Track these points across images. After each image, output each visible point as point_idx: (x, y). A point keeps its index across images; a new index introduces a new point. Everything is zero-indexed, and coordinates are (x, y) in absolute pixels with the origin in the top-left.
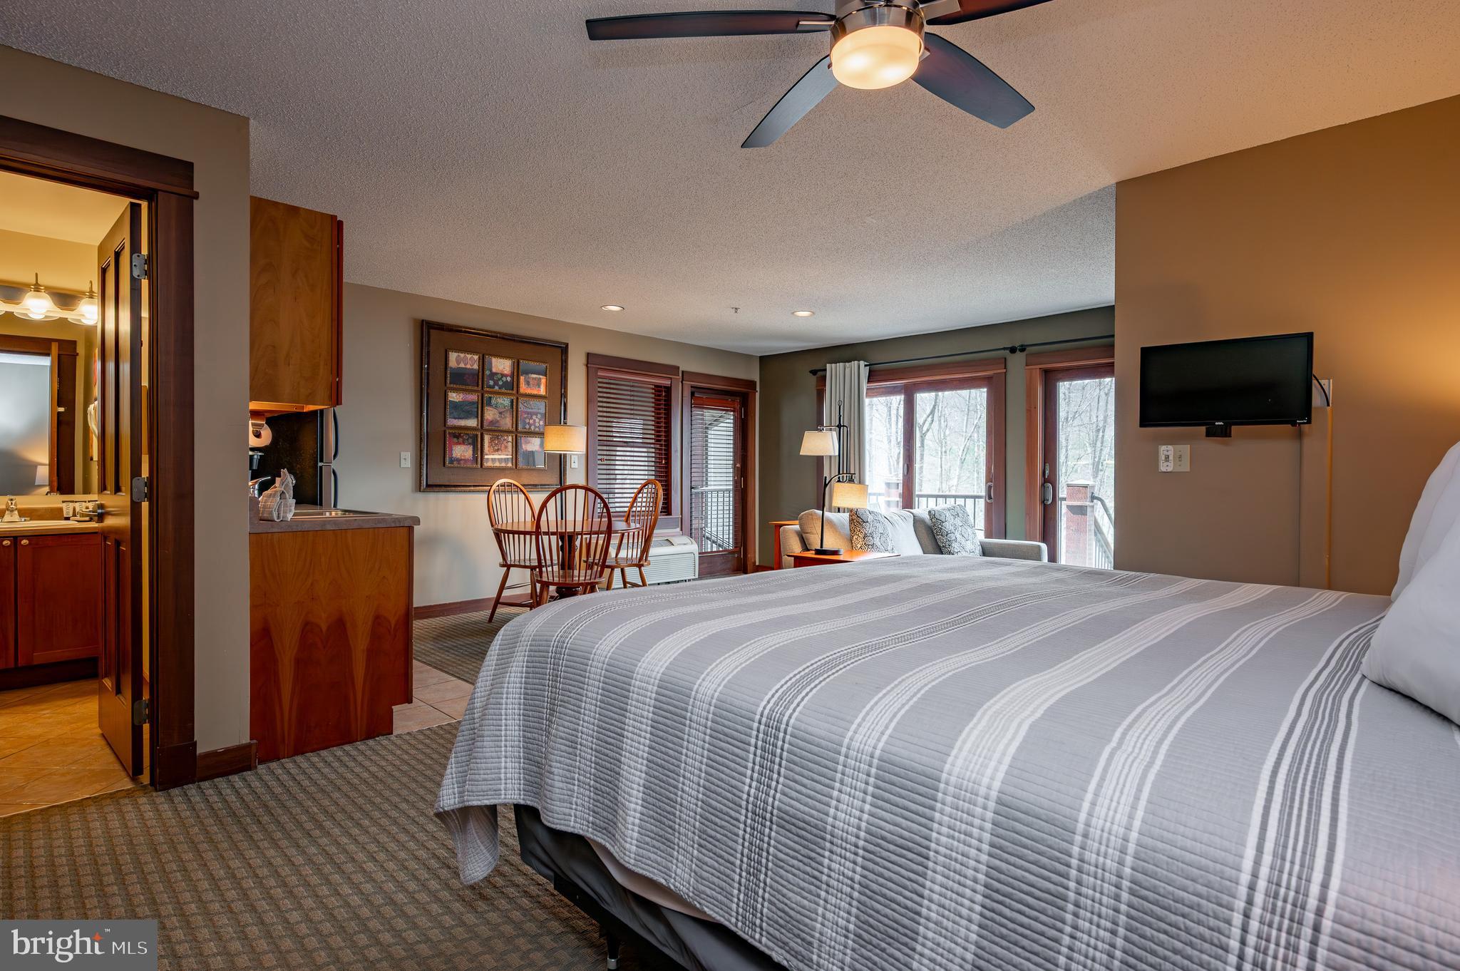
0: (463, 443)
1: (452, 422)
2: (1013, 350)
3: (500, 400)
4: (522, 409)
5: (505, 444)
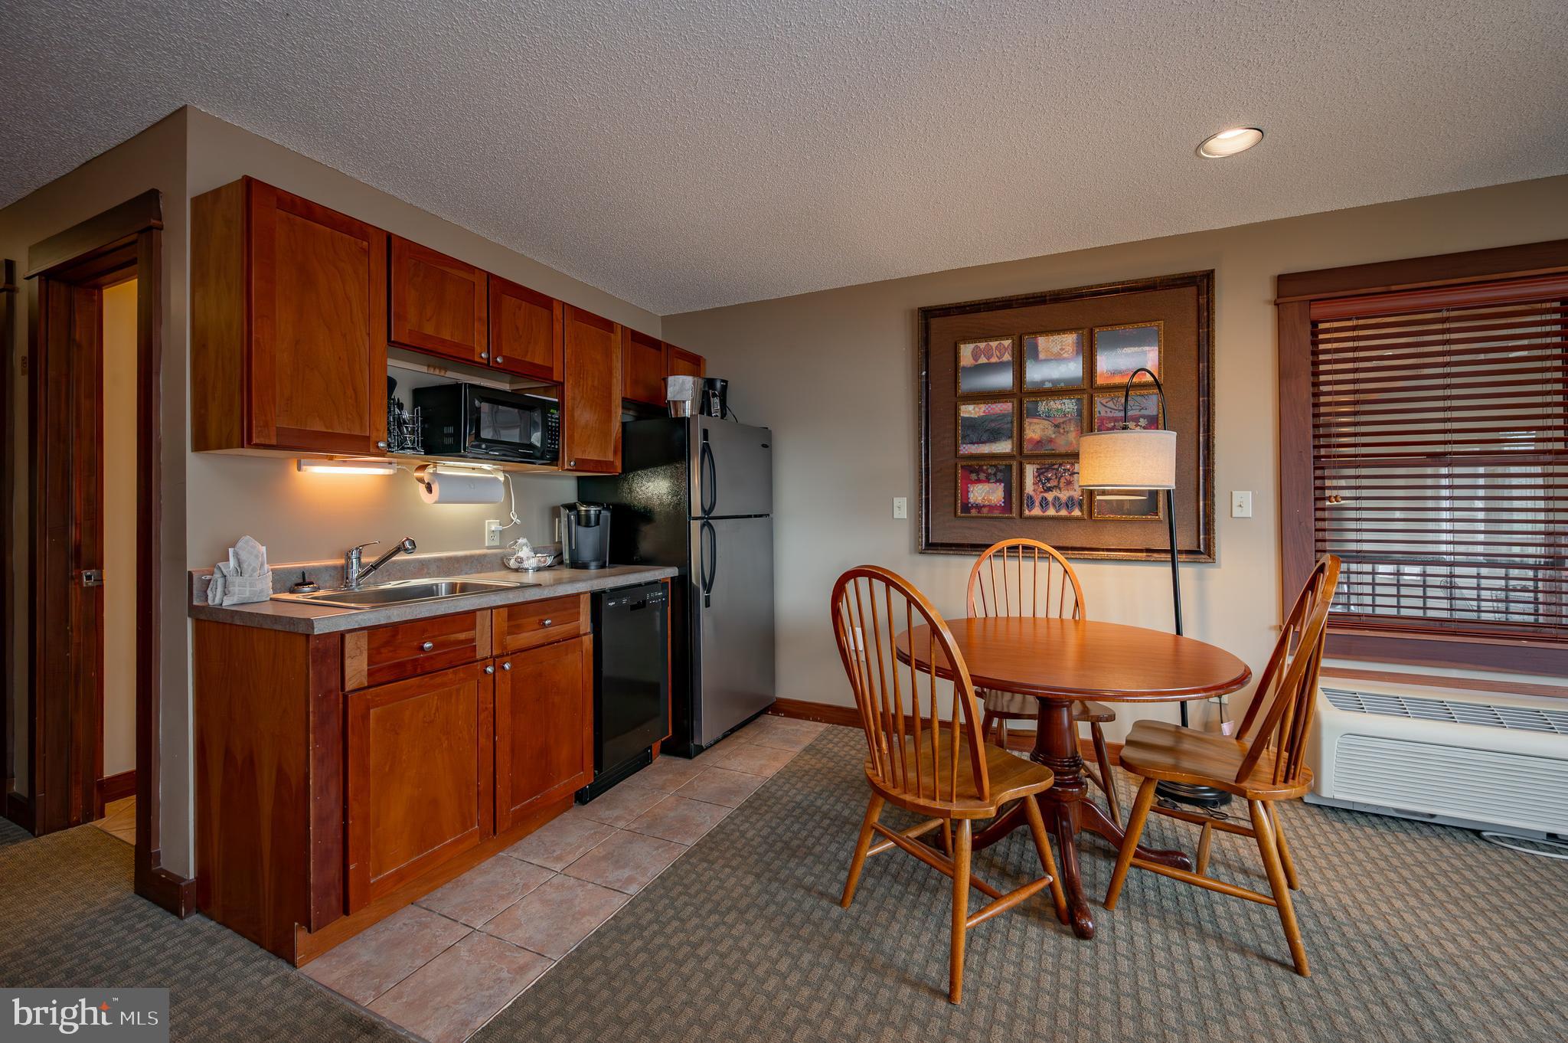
0: (988, 480)
1: (967, 449)
3: (1055, 405)
4: (1103, 414)
5: (1068, 477)
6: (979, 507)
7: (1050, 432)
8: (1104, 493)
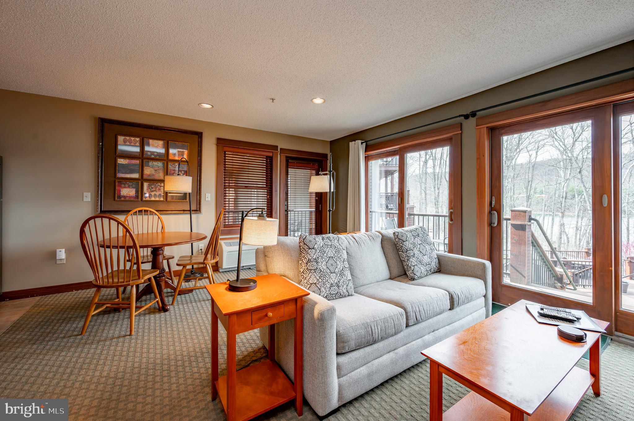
0: (129, 187)
1: (120, 175)
2: (466, 117)
3: (155, 163)
4: (171, 168)
5: (159, 188)
6: (124, 197)
7: (153, 172)
8: (170, 193)
